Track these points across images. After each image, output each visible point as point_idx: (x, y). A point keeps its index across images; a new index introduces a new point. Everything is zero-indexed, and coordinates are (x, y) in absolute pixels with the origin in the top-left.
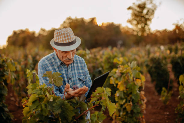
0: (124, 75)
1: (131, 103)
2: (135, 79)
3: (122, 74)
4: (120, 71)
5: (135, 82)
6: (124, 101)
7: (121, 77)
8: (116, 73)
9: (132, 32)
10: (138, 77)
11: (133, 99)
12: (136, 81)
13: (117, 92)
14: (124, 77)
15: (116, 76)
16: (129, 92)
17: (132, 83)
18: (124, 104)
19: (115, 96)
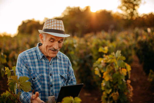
0: (109, 65)
1: (117, 93)
2: (120, 68)
3: (107, 64)
4: (105, 62)
5: (121, 72)
6: (110, 90)
7: (106, 67)
8: (100, 63)
9: (122, 17)
10: (123, 67)
11: (119, 89)
12: (121, 70)
13: (103, 81)
14: (109, 67)
15: (101, 66)
16: (115, 82)
17: (117, 73)
18: (111, 93)
19: (102, 86)
